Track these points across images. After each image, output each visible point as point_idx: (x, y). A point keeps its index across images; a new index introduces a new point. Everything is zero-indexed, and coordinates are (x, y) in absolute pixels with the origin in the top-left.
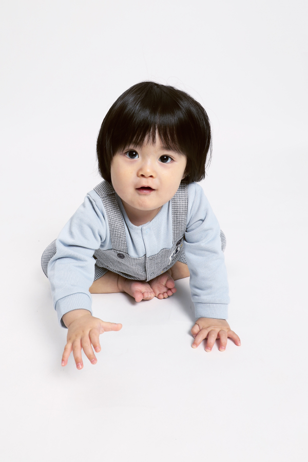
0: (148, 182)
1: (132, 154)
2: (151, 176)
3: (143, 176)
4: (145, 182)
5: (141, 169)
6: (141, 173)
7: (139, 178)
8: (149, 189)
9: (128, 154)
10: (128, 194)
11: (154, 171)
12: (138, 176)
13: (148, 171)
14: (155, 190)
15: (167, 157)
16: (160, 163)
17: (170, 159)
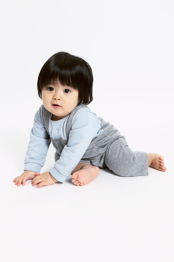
0: (57, 102)
1: (51, 89)
2: (59, 99)
4: (55, 102)
5: (54, 96)
6: (54, 98)
7: (53, 100)
8: (57, 105)
9: (49, 89)
11: (60, 97)
12: (53, 99)
13: (58, 97)
14: (61, 106)
15: (68, 90)
16: (64, 93)
17: (69, 91)
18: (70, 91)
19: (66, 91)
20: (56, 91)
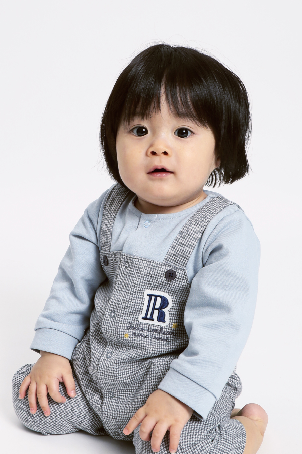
0: (160, 162)
1: (142, 131)
2: (165, 153)
3: (154, 153)
5: (151, 146)
6: (150, 151)
7: (149, 159)
8: (163, 170)
9: (135, 131)
10: (138, 182)
11: (168, 147)
12: (147, 155)
13: (160, 147)
14: (172, 172)
15: (187, 130)
16: (176, 138)
17: (189, 133)
18: (192, 132)
19: (182, 133)
20: (154, 133)
